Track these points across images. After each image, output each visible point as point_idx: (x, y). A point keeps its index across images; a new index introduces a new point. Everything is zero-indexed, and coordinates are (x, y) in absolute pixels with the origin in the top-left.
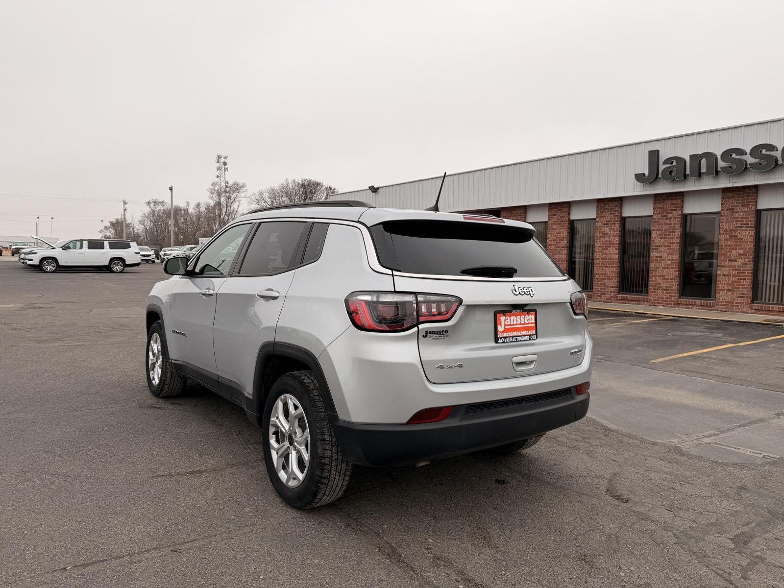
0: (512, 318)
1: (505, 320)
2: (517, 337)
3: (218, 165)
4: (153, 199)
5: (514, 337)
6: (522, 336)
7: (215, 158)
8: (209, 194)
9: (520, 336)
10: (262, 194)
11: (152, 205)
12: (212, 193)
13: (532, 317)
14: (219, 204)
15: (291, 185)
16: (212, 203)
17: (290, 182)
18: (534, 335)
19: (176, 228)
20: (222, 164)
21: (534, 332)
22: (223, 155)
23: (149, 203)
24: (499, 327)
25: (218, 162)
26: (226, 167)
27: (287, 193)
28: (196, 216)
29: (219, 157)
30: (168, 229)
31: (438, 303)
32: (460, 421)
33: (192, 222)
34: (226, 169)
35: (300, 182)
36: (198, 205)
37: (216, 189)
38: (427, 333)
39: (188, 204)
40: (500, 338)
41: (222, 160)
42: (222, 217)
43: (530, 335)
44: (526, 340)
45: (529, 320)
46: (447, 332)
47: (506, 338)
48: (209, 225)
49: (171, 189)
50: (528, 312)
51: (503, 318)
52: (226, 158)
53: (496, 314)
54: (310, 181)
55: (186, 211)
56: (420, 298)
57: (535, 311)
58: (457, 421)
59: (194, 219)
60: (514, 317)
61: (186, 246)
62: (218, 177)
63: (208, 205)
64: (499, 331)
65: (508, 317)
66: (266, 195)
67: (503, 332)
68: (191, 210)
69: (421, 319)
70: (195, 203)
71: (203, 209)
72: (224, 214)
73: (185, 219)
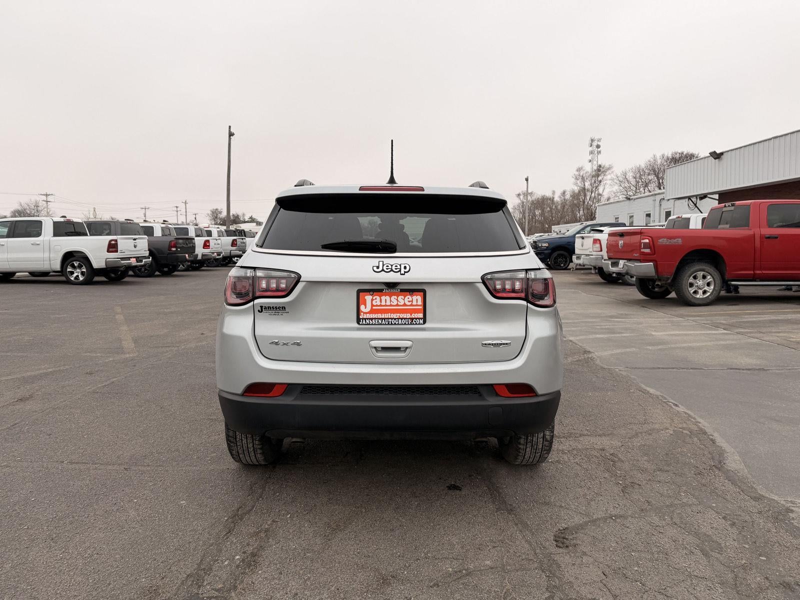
0: (383, 298)
1: (372, 300)
2: (390, 320)
3: (591, 149)
4: (523, 191)
5: (385, 319)
6: (398, 319)
7: (588, 142)
8: (573, 180)
9: (395, 319)
10: (625, 174)
11: (522, 197)
12: (577, 179)
13: (417, 299)
14: (584, 190)
15: (659, 162)
16: (576, 189)
17: (658, 158)
18: (421, 319)
19: (542, 218)
20: (595, 146)
21: (421, 315)
22: (596, 138)
23: (519, 195)
24: (362, 308)
25: (591, 146)
26: (599, 149)
27: (654, 171)
28: (561, 204)
29: (592, 140)
30: (535, 219)
31: (278, 279)
32: (295, 399)
33: (557, 211)
34: (599, 152)
35: (670, 156)
36: (564, 193)
37: (581, 175)
38: (262, 309)
39: (554, 192)
40: (363, 319)
41: (595, 144)
42: (586, 203)
43: (412, 319)
44: (405, 324)
45: (412, 301)
46: (284, 308)
47: (372, 319)
48: (573, 211)
49: (527, 180)
50: (412, 292)
51: (368, 298)
52: (599, 140)
53: (359, 291)
54: (682, 153)
55: (552, 200)
56: (259, 274)
57: (424, 292)
58: (293, 399)
59: (559, 207)
60: (388, 298)
61: (536, 234)
62: (590, 161)
63: (573, 192)
64: (362, 312)
65: (378, 298)
66: (630, 176)
67: (369, 313)
68: (557, 199)
69: (258, 294)
70: (562, 191)
71: (568, 197)
72: (588, 200)
73: (551, 209)
